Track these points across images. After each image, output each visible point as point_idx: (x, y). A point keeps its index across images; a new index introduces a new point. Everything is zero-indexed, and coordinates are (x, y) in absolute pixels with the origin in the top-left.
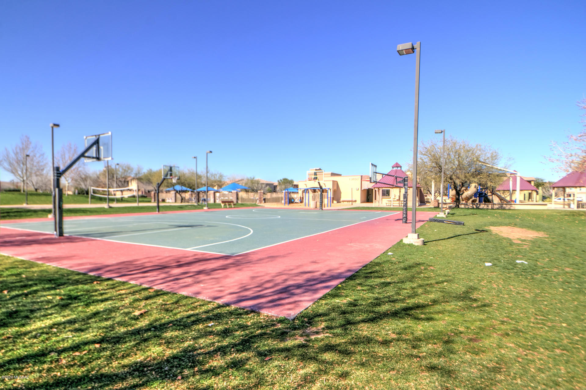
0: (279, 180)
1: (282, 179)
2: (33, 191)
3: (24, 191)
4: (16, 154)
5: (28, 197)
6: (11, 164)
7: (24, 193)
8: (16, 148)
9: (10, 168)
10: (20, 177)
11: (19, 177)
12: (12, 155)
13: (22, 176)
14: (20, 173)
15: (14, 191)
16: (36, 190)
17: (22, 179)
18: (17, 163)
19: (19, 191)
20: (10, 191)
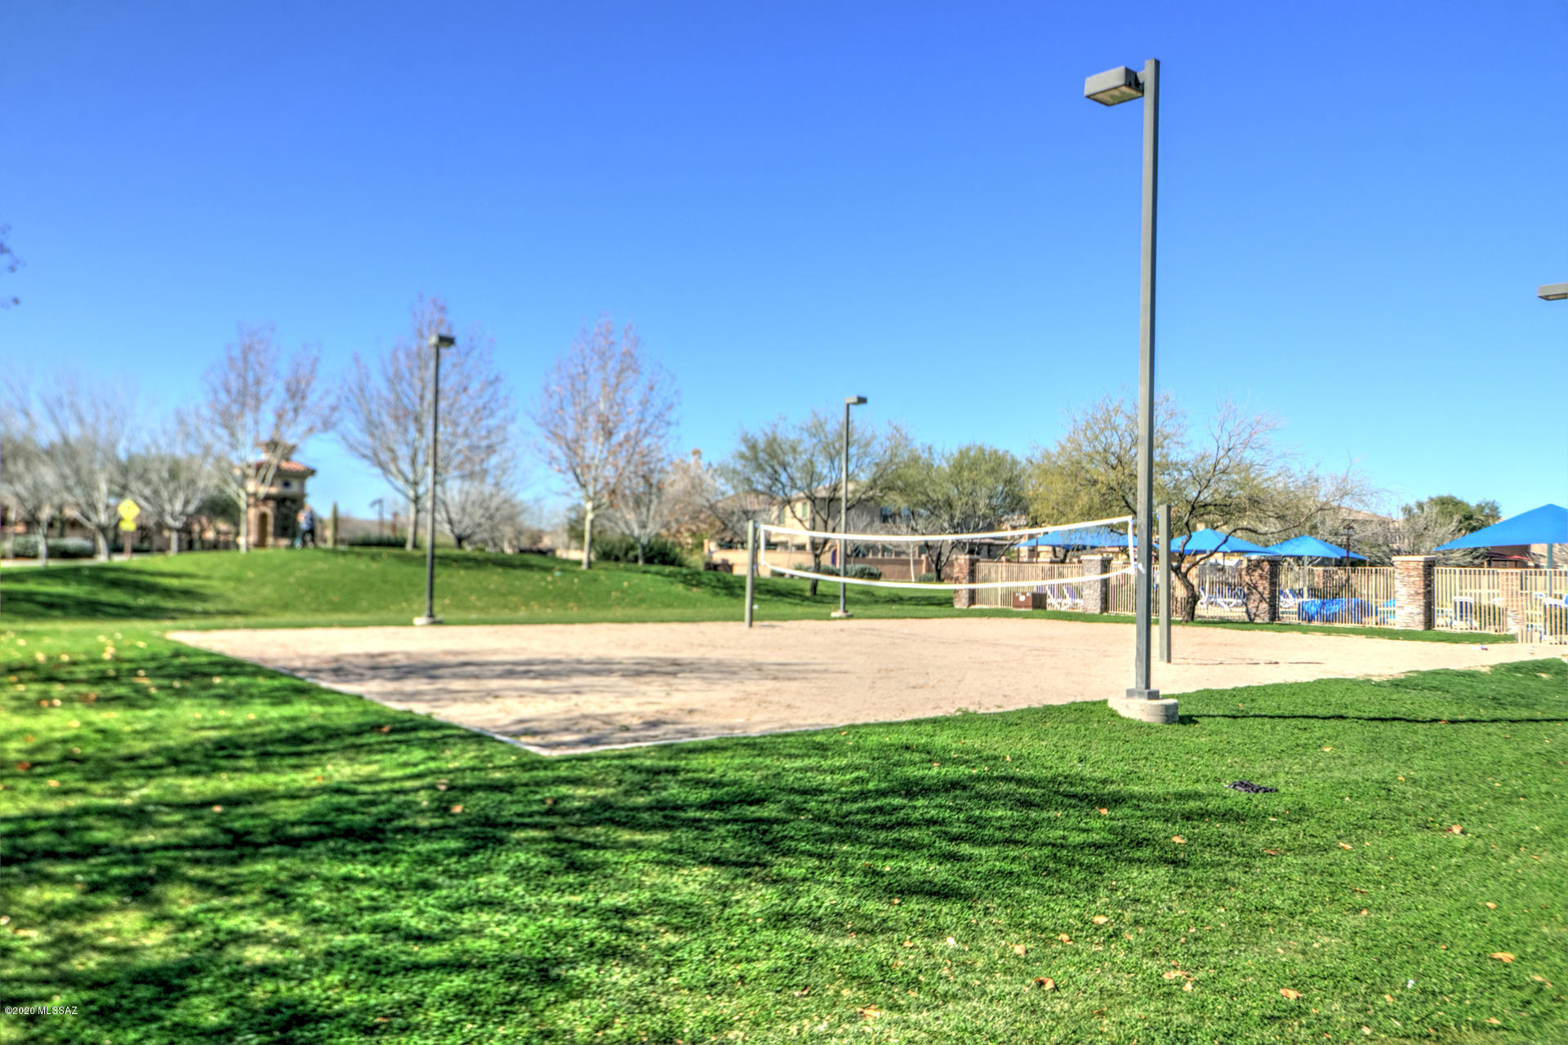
0: (1412, 503)
1: (1425, 499)
2: (450, 547)
3: (415, 546)
4: (394, 380)
5: (438, 570)
6: (372, 426)
7: (417, 553)
8: (394, 357)
9: (369, 440)
10: (407, 481)
11: (400, 483)
12: (378, 384)
13: (411, 477)
14: (406, 467)
15: (381, 543)
16: (460, 540)
17: (411, 494)
18: (396, 419)
19: (401, 544)
20: (366, 543)
